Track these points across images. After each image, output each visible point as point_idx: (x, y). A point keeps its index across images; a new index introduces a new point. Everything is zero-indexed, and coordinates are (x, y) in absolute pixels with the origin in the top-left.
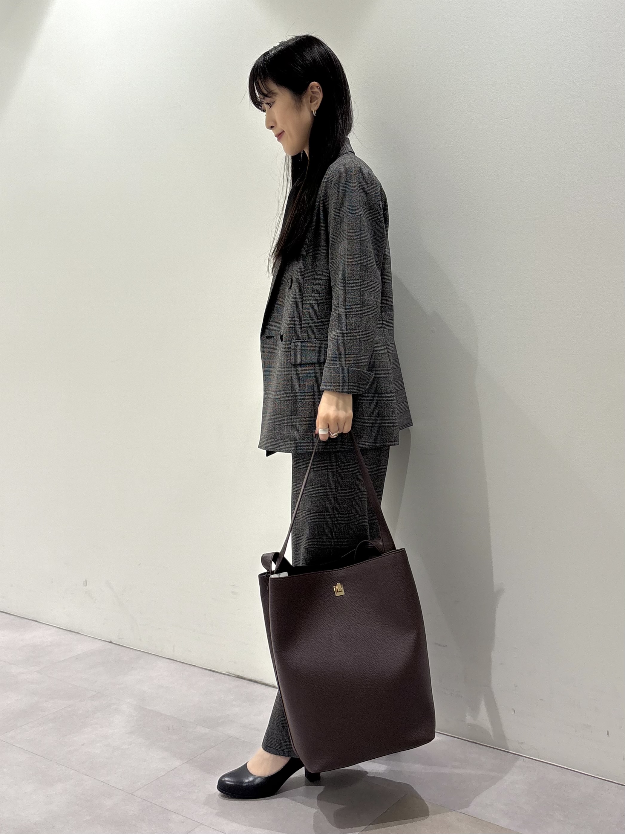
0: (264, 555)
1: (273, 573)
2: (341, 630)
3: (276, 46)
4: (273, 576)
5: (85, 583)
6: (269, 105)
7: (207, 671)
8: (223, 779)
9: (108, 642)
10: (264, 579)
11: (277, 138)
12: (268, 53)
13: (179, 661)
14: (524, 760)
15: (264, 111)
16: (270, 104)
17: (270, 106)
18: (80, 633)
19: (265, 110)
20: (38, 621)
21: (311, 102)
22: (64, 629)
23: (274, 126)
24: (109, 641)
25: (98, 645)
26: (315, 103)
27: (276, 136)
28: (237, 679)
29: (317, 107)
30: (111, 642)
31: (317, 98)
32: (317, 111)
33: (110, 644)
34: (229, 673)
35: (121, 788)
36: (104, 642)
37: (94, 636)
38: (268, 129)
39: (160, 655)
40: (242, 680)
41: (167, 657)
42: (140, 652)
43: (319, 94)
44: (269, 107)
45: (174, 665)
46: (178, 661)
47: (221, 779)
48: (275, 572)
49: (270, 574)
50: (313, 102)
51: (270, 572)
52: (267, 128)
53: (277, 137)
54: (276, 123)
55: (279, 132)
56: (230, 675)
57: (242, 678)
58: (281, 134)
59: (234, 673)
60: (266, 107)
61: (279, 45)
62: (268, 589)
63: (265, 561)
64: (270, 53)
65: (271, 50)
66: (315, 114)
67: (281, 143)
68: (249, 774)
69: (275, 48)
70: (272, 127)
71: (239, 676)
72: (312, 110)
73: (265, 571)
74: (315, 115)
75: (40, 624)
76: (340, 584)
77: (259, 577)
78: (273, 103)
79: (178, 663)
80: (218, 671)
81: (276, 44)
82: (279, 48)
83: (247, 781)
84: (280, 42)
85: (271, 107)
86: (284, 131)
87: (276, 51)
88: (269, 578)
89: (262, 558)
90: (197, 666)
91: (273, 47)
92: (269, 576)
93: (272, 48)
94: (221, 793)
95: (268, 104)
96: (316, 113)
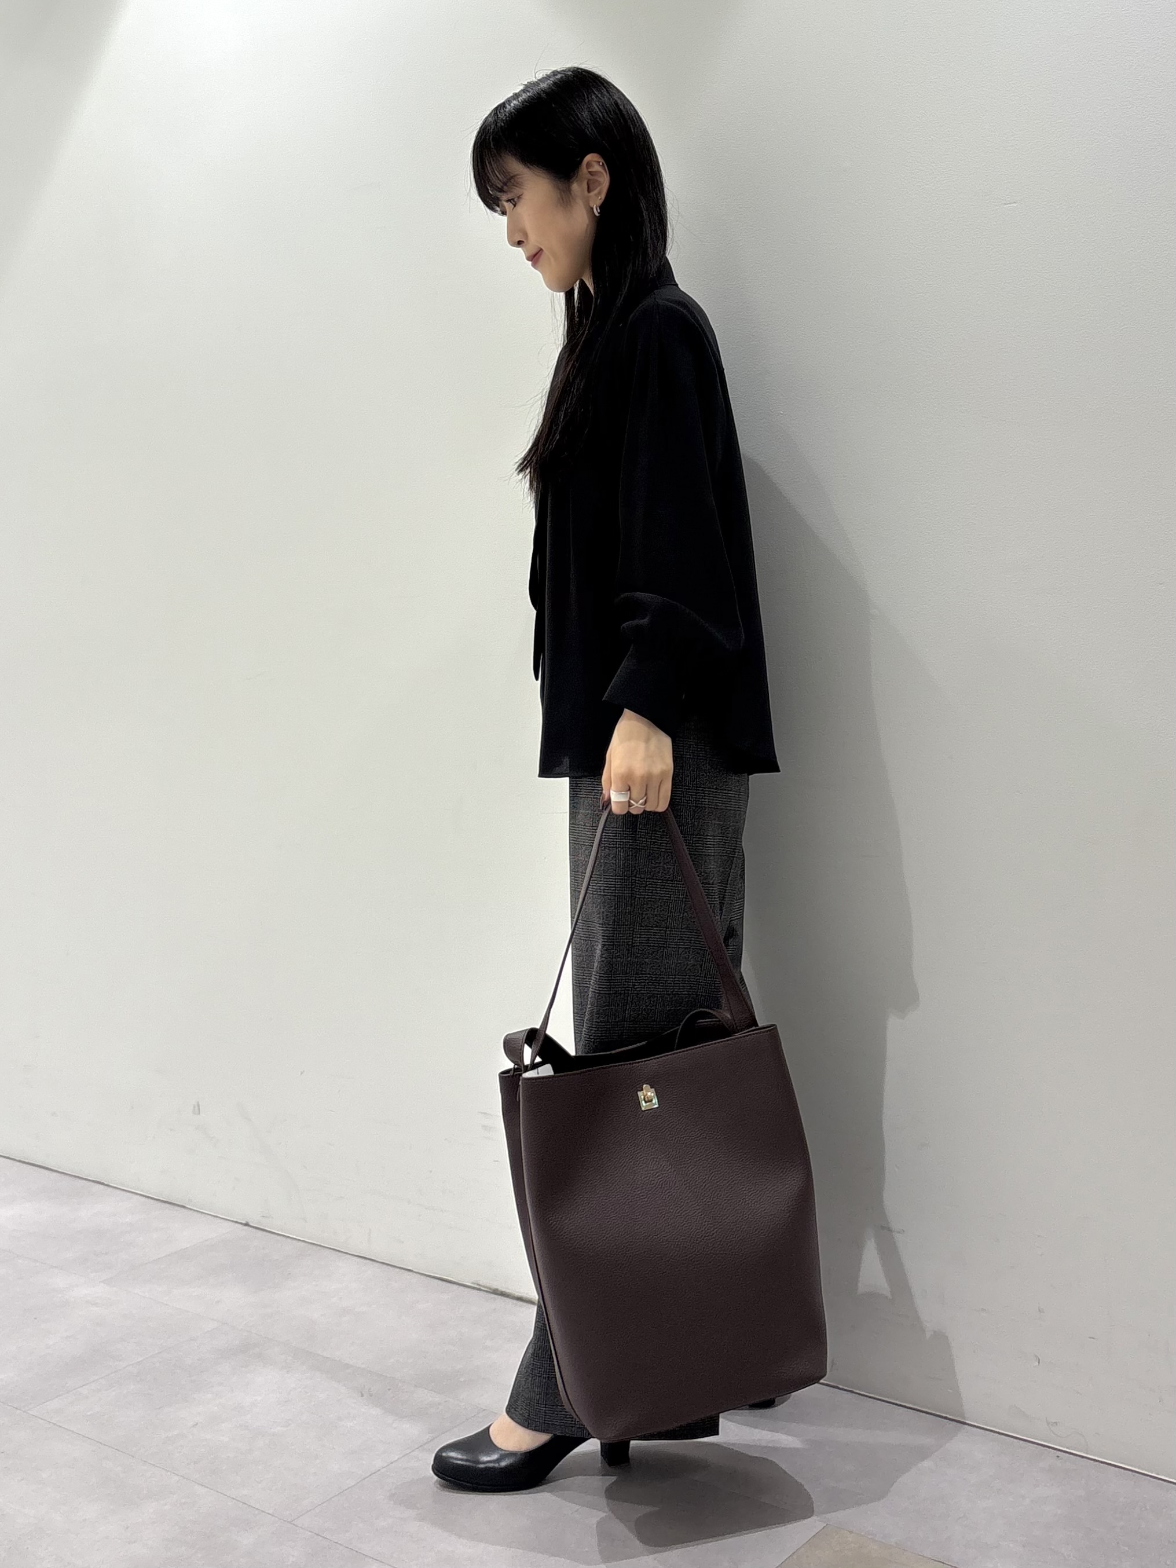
0: (509, 1037)
1: (527, 1069)
2: (653, 1173)
3: (517, 91)
4: (528, 1075)
5: (197, 1109)
6: (511, 202)
7: (436, 1281)
8: (444, 1454)
9: (241, 1223)
10: (510, 1081)
11: (530, 263)
12: (503, 106)
13: (380, 1261)
14: (1058, 1457)
15: (504, 213)
16: (514, 201)
17: (514, 203)
18: (187, 1206)
19: (506, 212)
20: (106, 1183)
21: (589, 191)
22: (157, 1200)
23: (523, 242)
24: (244, 1222)
25: (225, 1228)
26: (596, 192)
27: (528, 259)
28: (493, 1296)
29: (601, 199)
30: (247, 1224)
31: (600, 184)
32: (602, 207)
33: (246, 1227)
34: (479, 1285)
35: (271, 1512)
36: (233, 1224)
37: (215, 1213)
38: (514, 246)
39: (342, 1250)
40: (503, 1297)
41: (356, 1254)
42: (303, 1243)
43: (604, 176)
44: (513, 206)
45: (372, 1269)
46: (378, 1262)
47: (440, 1454)
48: (529, 1066)
49: (521, 1071)
50: (593, 190)
51: (520, 1068)
52: (512, 245)
53: (531, 261)
54: (526, 234)
55: (534, 251)
56: (479, 1289)
57: (503, 1294)
58: (537, 256)
59: (488, 1285)
60: (507, 208)
61: (524, 91)
62: (518, 1100)
63: (511, 1048)
64: (507, 105)
65: (509, 101)
66: (599, 213)
67: (539, 271)
68: (492, 1447)
69: (516, 96)
70: (519, 243)
71: (497, 1290)
72: (591, 205)
73: (510, 1065)
74: (597, 215)
75: (110, 1189)
76: (649, 1086)
77: (500, 1077)
78: (519, 197)
79: (377, 1264)
80: (457, 1281)
81: (519, 89)
82: (524, 96)
83: (485, 1459)
84: (525, 85)
85: (515, 206)
86: (541, 250)
87: (518, 101)
88: (521, 1078)
89: (505, 1043)
90: (414, 1270)
91: (511, 94)
92: (521, 1075)
93: (511, 97)
94: (439, 1479)
95: (508, 201)
96: (599, 211)
